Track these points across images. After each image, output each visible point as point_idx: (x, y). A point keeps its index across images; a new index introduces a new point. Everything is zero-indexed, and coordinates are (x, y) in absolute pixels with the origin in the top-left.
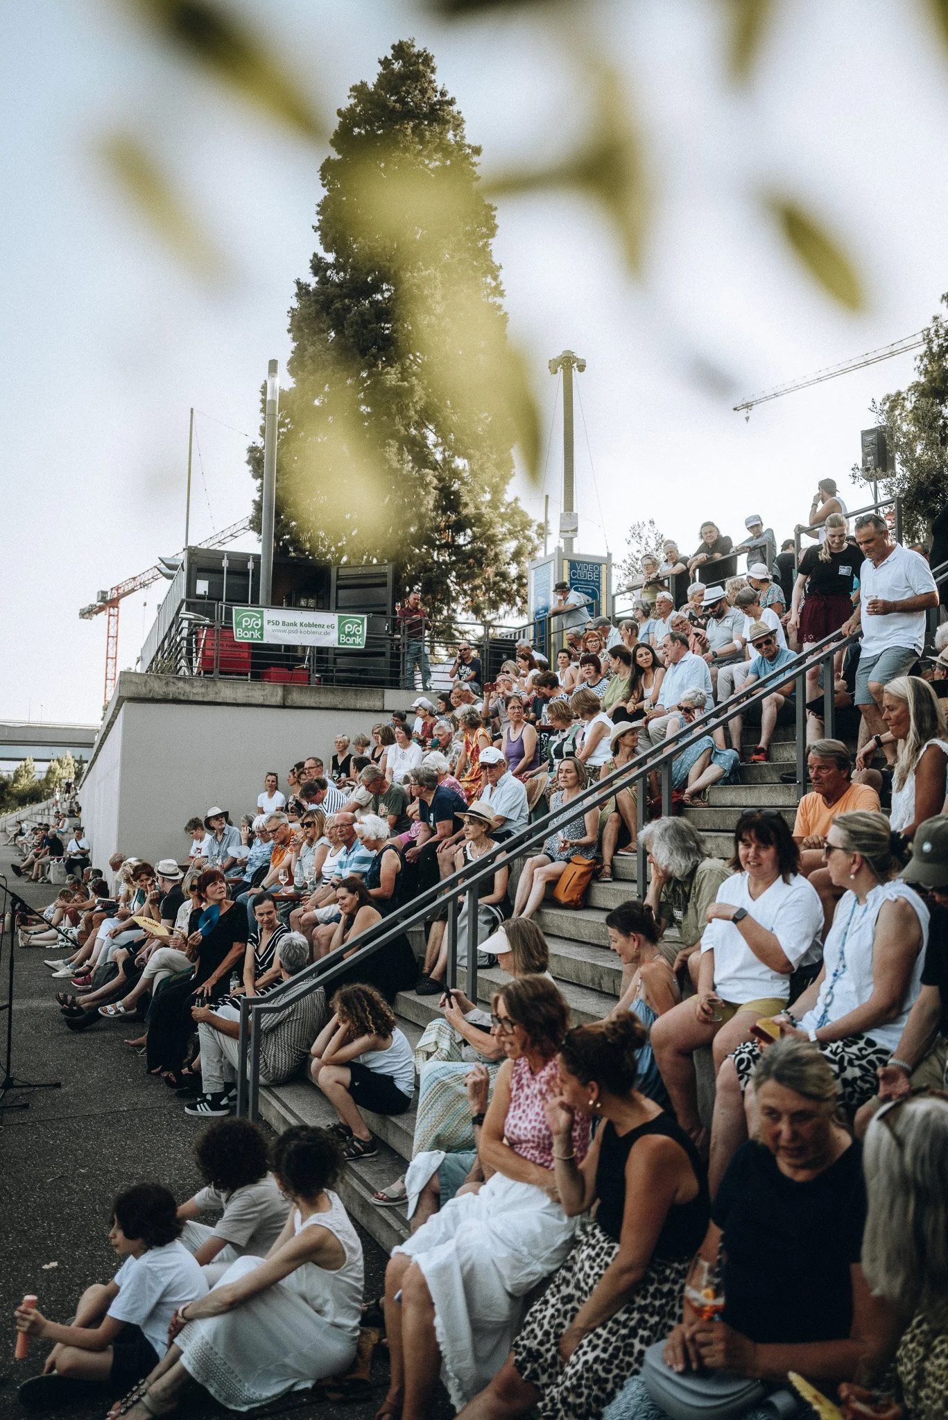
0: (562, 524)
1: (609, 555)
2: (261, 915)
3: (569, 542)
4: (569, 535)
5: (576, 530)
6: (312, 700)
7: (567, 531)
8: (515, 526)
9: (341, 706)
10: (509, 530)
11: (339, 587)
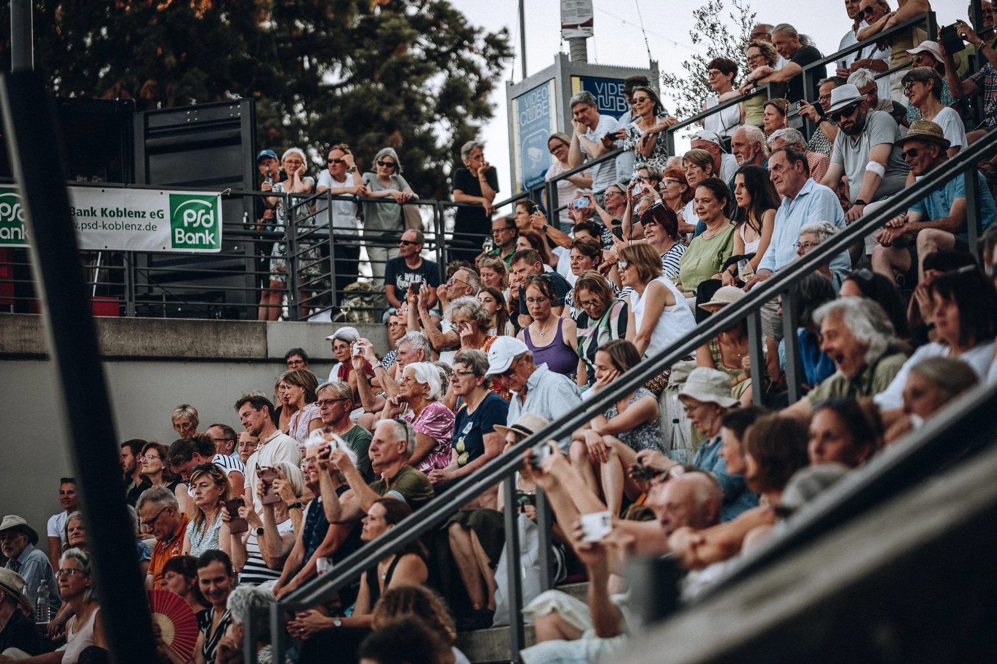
0: (564, 14)
1: (654, 65)
2: (206, 582)
3: (579, 45)
4: (578, 33)
5: (590, 23)
6: (139, 344)
7: (574, 27)
8: (439, 42)
9: (189, 354)
10: (427, 50)
11: (150, 151)
